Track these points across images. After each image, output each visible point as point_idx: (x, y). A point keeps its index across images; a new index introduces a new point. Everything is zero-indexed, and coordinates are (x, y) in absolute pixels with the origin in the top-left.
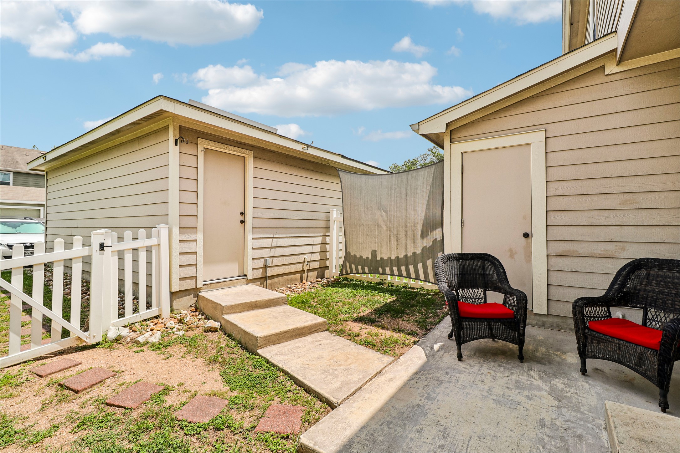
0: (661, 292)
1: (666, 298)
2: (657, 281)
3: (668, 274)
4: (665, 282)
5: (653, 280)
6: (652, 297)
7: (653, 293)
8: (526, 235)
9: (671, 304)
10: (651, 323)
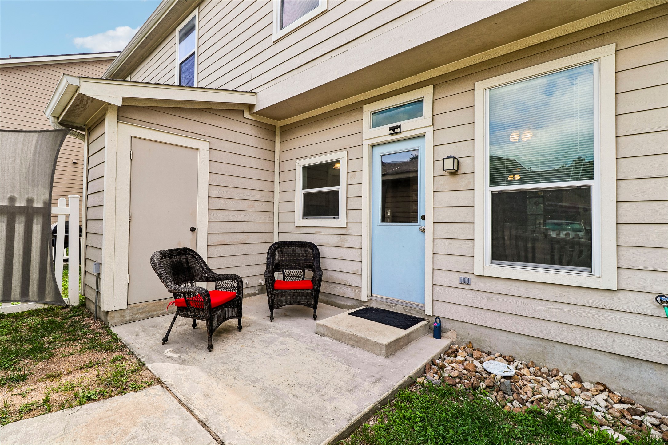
0: (290, 260)
1: (292, 263)
2: (287, 254)
3: (291, 249)
4: (291, 254)
5: (285, 254)
6: (286, 264)
7: (286, 261)
8: (193, 230)
9: (295, 265)
10: (287, 278)
